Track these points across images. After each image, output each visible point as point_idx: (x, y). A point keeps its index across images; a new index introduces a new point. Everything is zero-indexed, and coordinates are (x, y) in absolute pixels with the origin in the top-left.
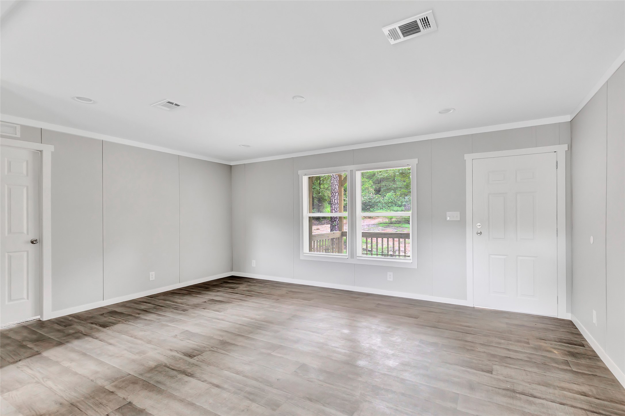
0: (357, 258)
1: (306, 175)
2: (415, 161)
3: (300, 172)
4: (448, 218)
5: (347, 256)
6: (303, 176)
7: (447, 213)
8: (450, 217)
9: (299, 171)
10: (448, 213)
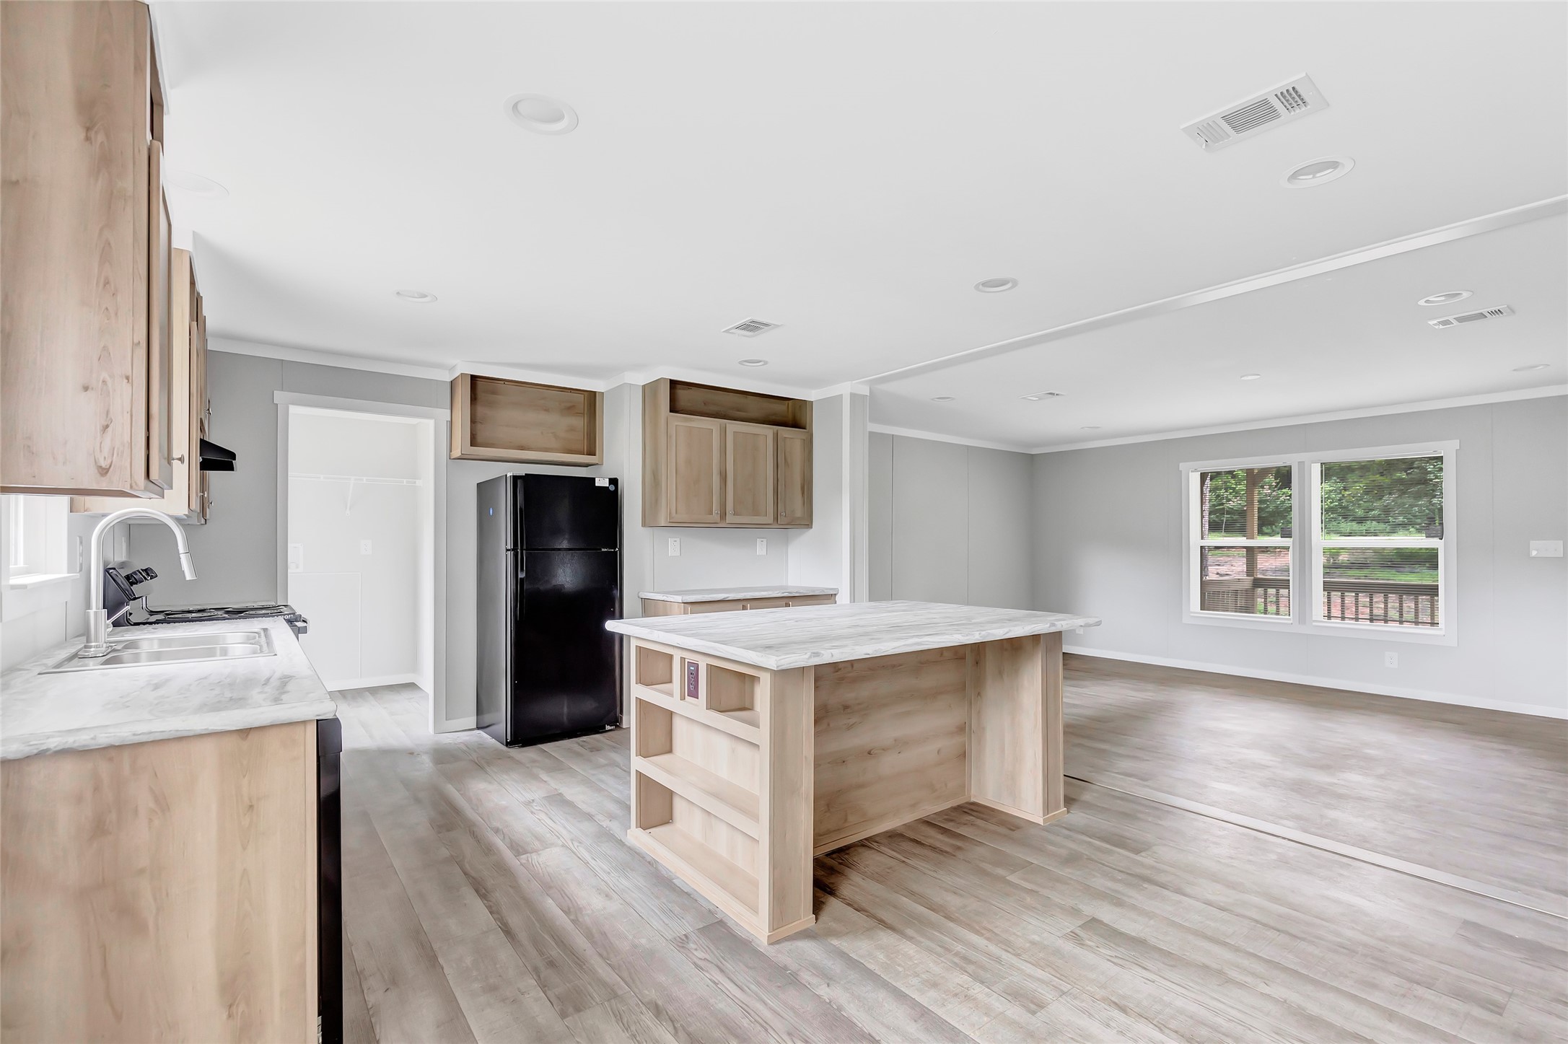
0: (1314, 624)
1: (1196, 470)
2: (1455, 444)
3: (1183, 466)
4: (1534, 553)
5: (1290, 619)
6: (1190, 473)
7: (1532, 542)
8: (1537, 550)
9: (1181, 464)
10: (1533, 544)
